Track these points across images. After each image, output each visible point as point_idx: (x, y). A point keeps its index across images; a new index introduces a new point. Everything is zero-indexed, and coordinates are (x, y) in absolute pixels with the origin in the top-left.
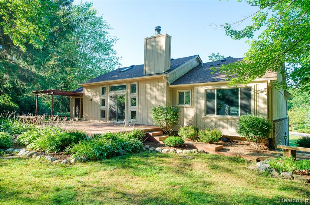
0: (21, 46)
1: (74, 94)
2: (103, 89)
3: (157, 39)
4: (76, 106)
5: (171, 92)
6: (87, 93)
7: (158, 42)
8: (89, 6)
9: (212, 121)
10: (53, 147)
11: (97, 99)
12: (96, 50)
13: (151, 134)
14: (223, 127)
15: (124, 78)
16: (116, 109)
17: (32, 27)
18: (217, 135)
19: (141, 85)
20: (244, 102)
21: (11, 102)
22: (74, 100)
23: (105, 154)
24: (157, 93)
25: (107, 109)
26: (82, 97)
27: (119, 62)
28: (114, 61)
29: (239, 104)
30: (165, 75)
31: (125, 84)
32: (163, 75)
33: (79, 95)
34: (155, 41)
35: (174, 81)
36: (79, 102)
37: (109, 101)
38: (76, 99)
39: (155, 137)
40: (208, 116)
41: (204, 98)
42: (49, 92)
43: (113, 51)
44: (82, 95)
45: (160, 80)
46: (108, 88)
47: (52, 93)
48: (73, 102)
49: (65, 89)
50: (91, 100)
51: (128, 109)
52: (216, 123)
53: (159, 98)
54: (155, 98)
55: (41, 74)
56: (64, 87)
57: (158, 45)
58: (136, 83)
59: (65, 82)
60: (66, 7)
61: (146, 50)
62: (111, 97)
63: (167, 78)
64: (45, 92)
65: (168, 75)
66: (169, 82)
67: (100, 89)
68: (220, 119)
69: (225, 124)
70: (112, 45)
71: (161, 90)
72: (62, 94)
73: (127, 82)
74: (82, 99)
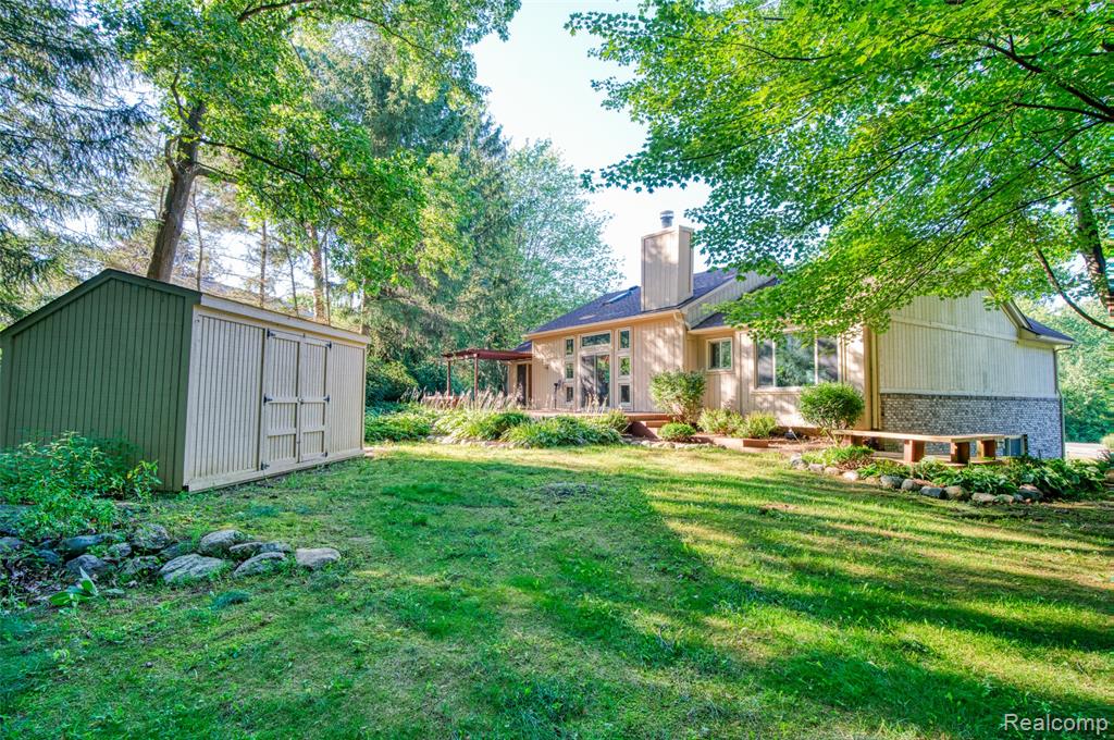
0: (431, 278)
1: (514, 357)
2: (570, 345)
3: (659, 242)
4: (518, 381)
5: (695, 343)
6: (539, 352)
7: (661, 247)
8: (542, 148)
9: (765, 400)
10: (487, 433)
11: (558, 366)
12: (561, 246)
13: (644, 423)
14: (783, 410)
15: (607, 319)
16: (593, 384)
17: (448, 249)
18: (766, 426)
19: (637, 332)
20: (824, 361)
21: (406, 376)
22: (515, 369)
23: (555, 440)
24: (662, 349)
25: (577, 385)
26: (529, 362)
27: (619, 271)
28: (607, 269)
29: (816, 366)
30: (678, 311)
31: (609, 331)
32: (673, 312)
33: (524, 358)
34: (655, 246)
35: (701, 320)
36: (524, 374)
37: (580, 370)
38: (519, 366)
39: (650, 429)
40: (759, 390)
41: (752, 354)
42: (470, 353)
43: (602, 244)
44: (530, 357)
45: (669, 321)
46: (578, 342)
47: (475, 355)
48: (513, 374)
49: (497, 344)
50: (547, 367)
51: (616, 382)
52: (772, 404)
53: (667, 358)
54: (659, 359)
55: (455, 319)
56: (496, 340)
57: (660, 253)
58: (628, 329)
59: (495, 331)
60: (496, 159)
61: (644, 263)
62: (584, 359)
63: (683, 317)
64: (462, 354)
65: (685, 310)
66: (687, 324)
67: (563, 344)
68: (780, 396)
69: (785, 404)
70: (599, 233)
71: (671, 341)
72: (491, 357)
73: (612, 327)
74: (530, 366)
